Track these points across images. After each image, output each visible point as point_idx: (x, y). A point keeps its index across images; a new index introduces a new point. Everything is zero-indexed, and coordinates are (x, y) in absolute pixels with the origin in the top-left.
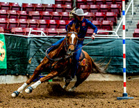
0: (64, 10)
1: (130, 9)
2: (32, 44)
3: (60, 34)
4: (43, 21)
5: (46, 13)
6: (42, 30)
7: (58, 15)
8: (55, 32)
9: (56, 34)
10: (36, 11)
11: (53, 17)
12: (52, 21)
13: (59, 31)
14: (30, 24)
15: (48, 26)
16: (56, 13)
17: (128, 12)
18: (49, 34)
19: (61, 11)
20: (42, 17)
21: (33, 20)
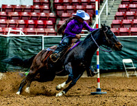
0: (42, 10)
1: (105, 9)
2: (11, 43)
3: (38, 33)
4: (22, 22)
5: (25, 14)
6: (20, 30)
7: (36, 15)
8: (33, 31)
9: (35, 33)
10: (15, 11)
11: (32, 18)
12: (31, 22)
13: (37, 30)
14: (10, 24)
15: (26, 26)
16: (34, 14)
17: (103, 12)
18: (28, 33)
19: (38, 11)
20: (21, 17)
21: (12, 20)
